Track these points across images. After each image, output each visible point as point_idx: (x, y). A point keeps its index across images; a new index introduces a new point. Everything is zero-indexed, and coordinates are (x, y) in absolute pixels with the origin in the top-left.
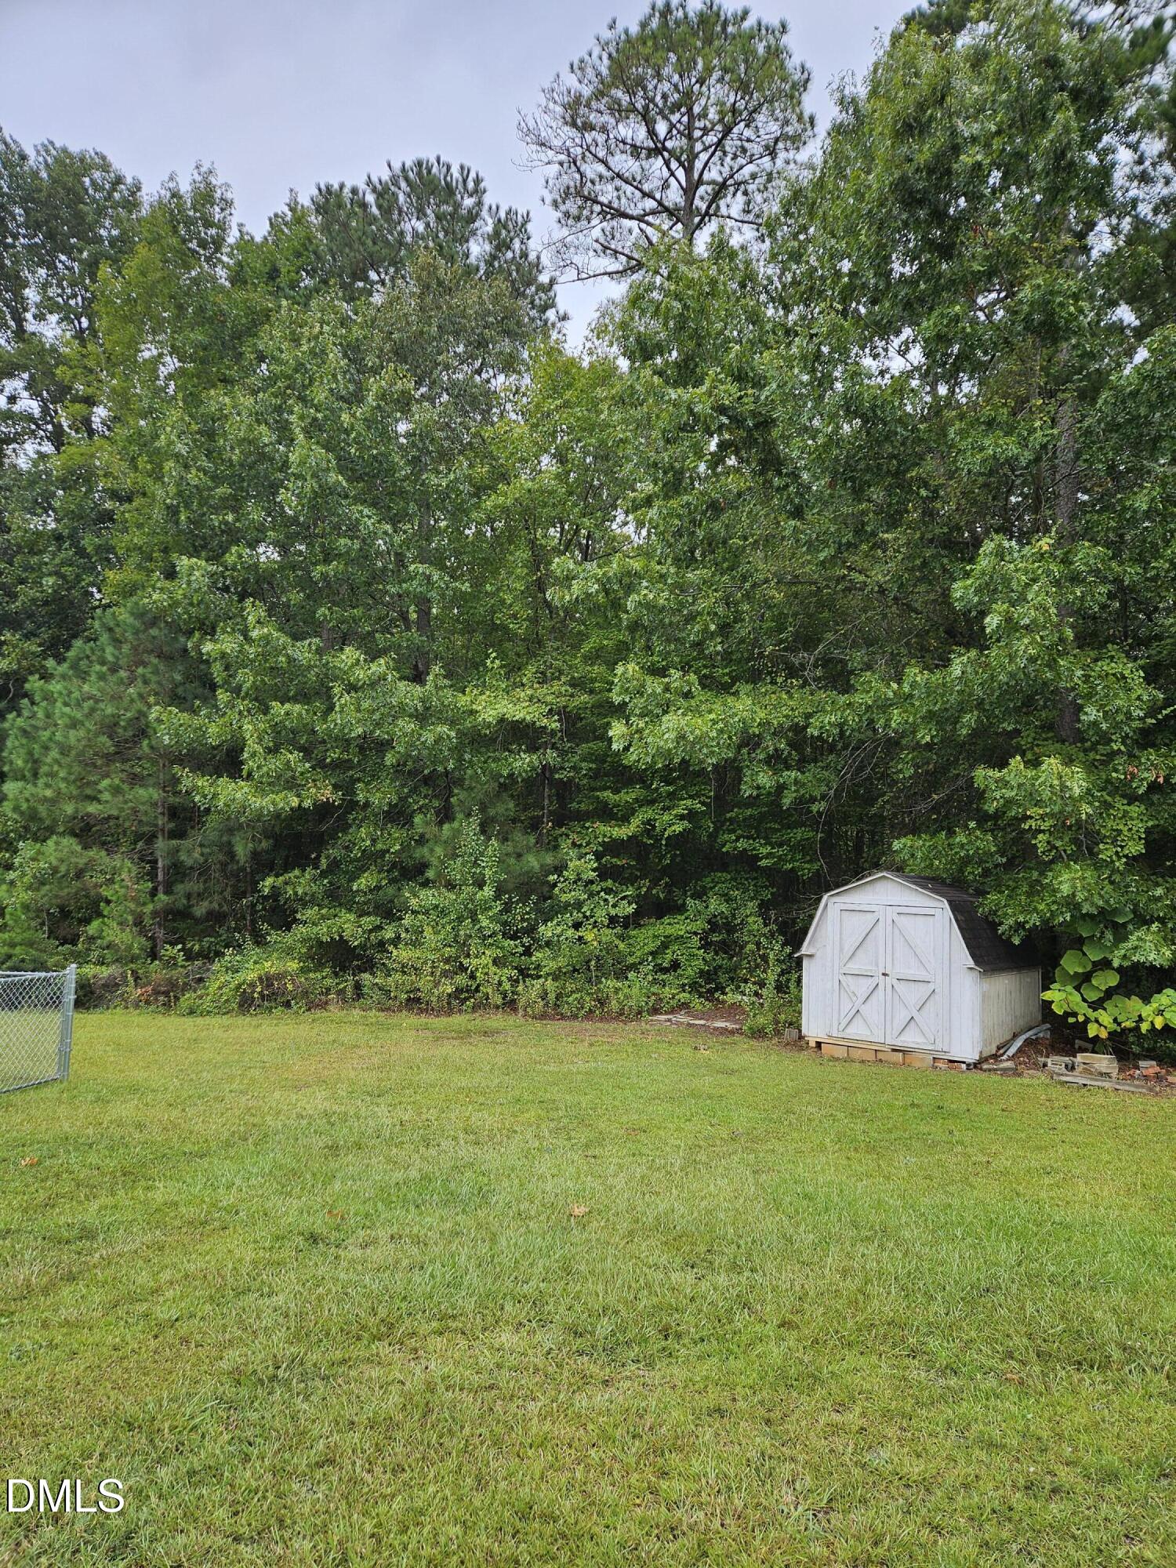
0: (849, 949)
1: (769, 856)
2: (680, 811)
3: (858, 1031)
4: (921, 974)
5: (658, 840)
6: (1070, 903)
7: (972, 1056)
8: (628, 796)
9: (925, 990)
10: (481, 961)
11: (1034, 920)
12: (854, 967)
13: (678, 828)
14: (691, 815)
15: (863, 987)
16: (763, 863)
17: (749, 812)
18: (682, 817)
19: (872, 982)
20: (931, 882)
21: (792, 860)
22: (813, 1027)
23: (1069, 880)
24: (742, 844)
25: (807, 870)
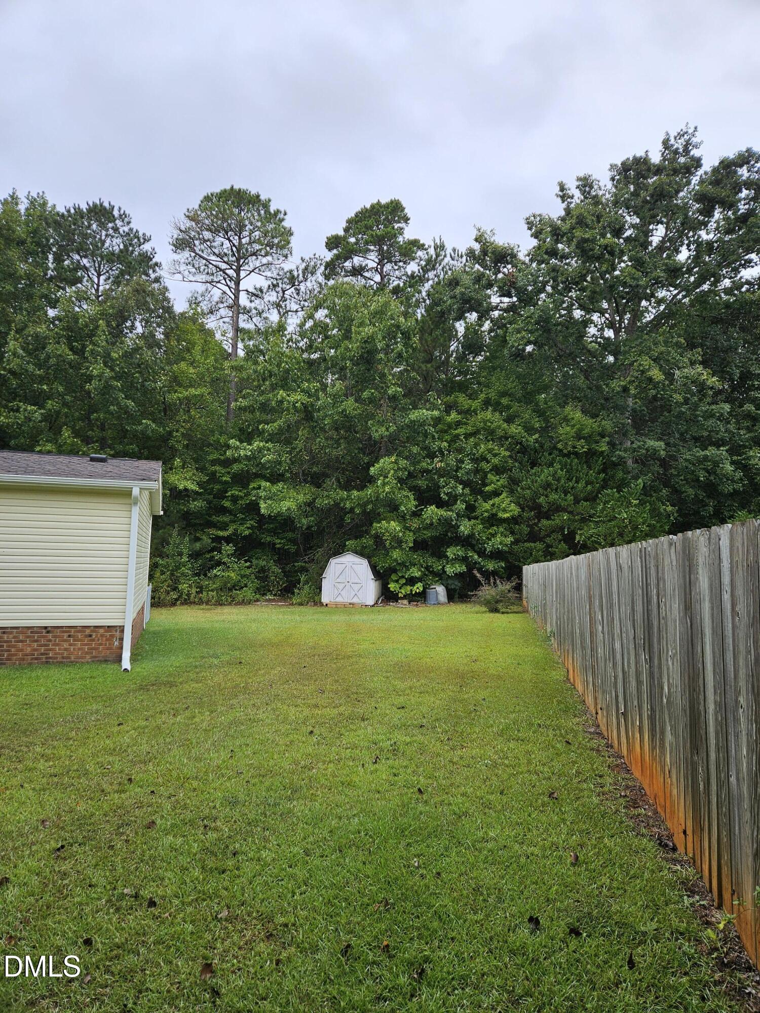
0: (337, 575)
1: (280, 543)
2: (248, 525)
3: (339, 599)
4: (359, 582)
5: (237, 537)
6: (396, 560)
7: (372, 603)
8: (226, 519)
9: (359, 586)
10: (184, 587)
11: (387, 565)
12: (338, 580)
13: (247, 532)
14: (252, 528)
15: (341, 586)
16: (278, 546)
17: (271, 526)
18: (248, 528)
19: (344, 585)
20: (361, 553)
21: (287, 545)
22: (325, 599)
23: (396, 554)
24: (268, 539)
25: (293, 549)
